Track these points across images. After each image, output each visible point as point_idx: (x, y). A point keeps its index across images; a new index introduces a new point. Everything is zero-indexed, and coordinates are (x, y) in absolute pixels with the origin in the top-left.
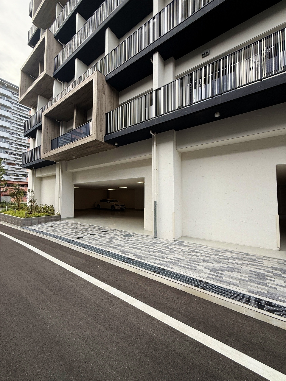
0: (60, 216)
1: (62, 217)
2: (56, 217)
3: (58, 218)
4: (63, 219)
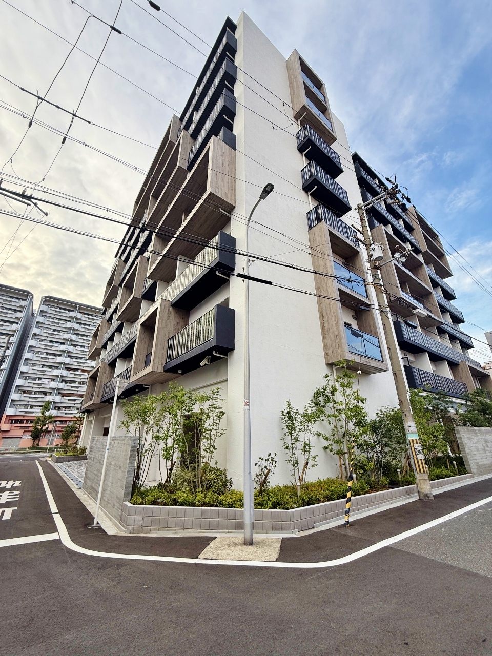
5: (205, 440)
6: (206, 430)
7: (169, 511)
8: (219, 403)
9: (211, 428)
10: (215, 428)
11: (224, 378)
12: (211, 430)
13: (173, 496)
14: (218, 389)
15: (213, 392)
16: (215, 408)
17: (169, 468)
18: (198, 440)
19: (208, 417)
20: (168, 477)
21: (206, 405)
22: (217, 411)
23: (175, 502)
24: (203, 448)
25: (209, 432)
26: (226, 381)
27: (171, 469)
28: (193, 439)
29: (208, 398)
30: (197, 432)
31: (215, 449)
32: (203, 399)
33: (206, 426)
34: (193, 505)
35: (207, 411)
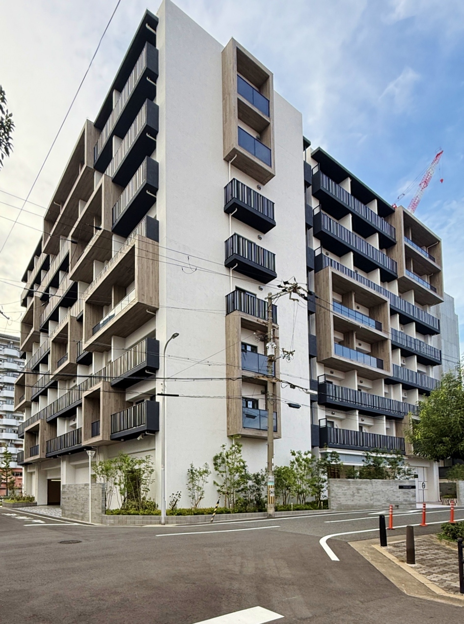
0: (37, 503)
1: (38, 504)
2: (34, 503)
3: (35, 505)
4: (39, 505)
5: (143, 485)
6: (143, 480)
7: (127, 517)
8: (150, 465)
9: (146, 479)
10: (148, 478)
11: (153, 448)
12: (146, 480)
13: (128, 511)
14: (149, 456)
15: (147, 458)
16: (148, 467)
17: (123, 500)
18: (139, 485)
19: (144, 472)
20: (123, 505)
21: (143, 466)
22: (149, 469)
23: (129, 514)
24: (142, 489)
25: (145, 481)
26: (155, 449)
27: (124, 501)
28: (136, 484)
29: (144, 461)
30: (138, 481)
31: (149, 490)
32: (140, 462)
33: (143, 478)
34: (139, 515)
35: (143, 470)
